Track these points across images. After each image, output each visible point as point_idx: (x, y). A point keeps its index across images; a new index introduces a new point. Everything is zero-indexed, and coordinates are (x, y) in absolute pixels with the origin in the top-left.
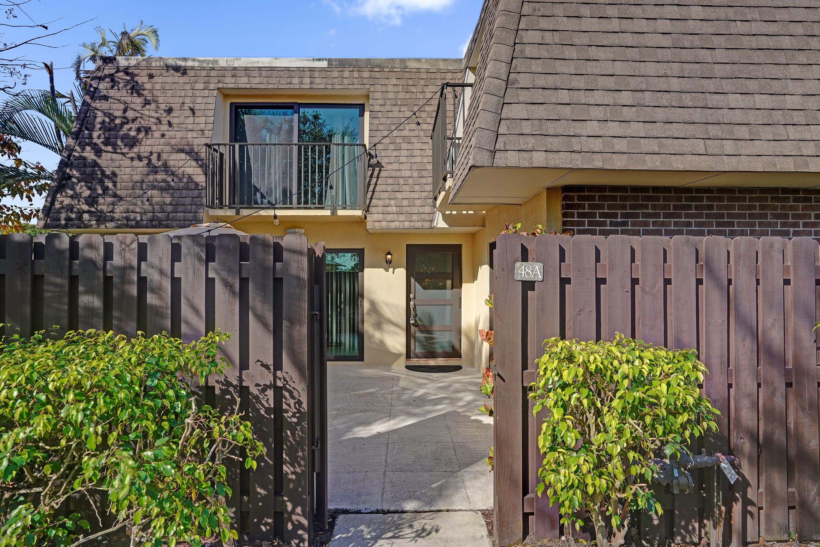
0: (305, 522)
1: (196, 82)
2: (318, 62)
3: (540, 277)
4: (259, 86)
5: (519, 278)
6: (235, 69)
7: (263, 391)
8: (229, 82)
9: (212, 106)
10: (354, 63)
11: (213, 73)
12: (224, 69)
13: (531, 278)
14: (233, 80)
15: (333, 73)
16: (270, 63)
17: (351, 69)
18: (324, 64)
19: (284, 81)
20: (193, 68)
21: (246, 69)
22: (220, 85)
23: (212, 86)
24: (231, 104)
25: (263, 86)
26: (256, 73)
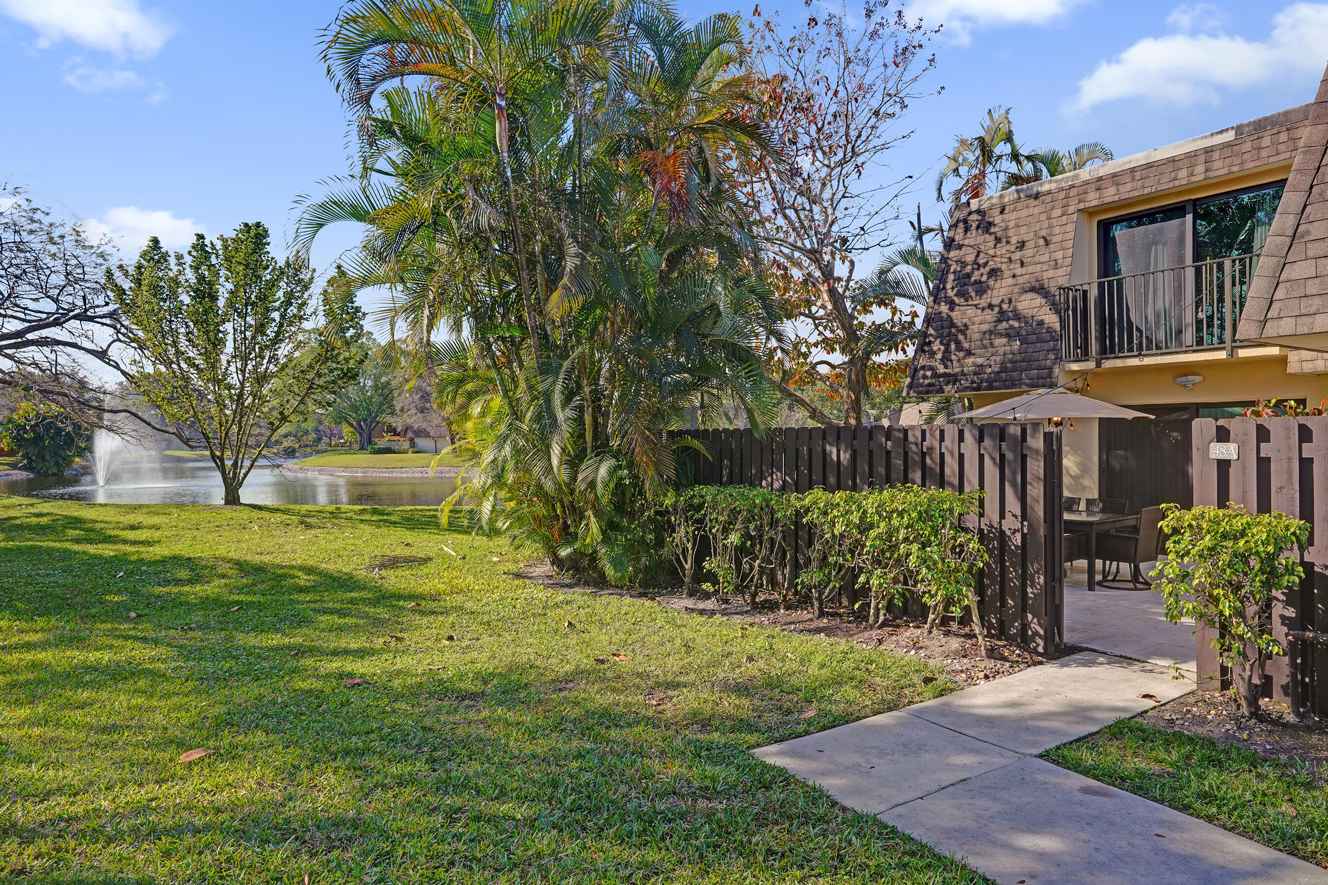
0: (1042, 632)
1: (1053, 209)
2: (1220, 136)
3: (1235, 457)
4: (1131, 195)
5: (1212, 456)
6: (1100, 179)
7: (1014, 533)
8: (1093, 199)
9: (1072, 234)
10: (1282, 118)
11: (1073, 192)
12: (1087, 183)
13: (1227, 457)
14: (1097, 195)
15: (1243, 146)
16: (1146, 158)
17: (1275, 131)
18: (1230, 136)
19: (1165, 179)
20: (1049, 192)
21: (1114, 175)
22: (1081, 206)
23: (1071, 209)
24: (1099, 222)
25: (1136, 193)
26: (1127, 178)
